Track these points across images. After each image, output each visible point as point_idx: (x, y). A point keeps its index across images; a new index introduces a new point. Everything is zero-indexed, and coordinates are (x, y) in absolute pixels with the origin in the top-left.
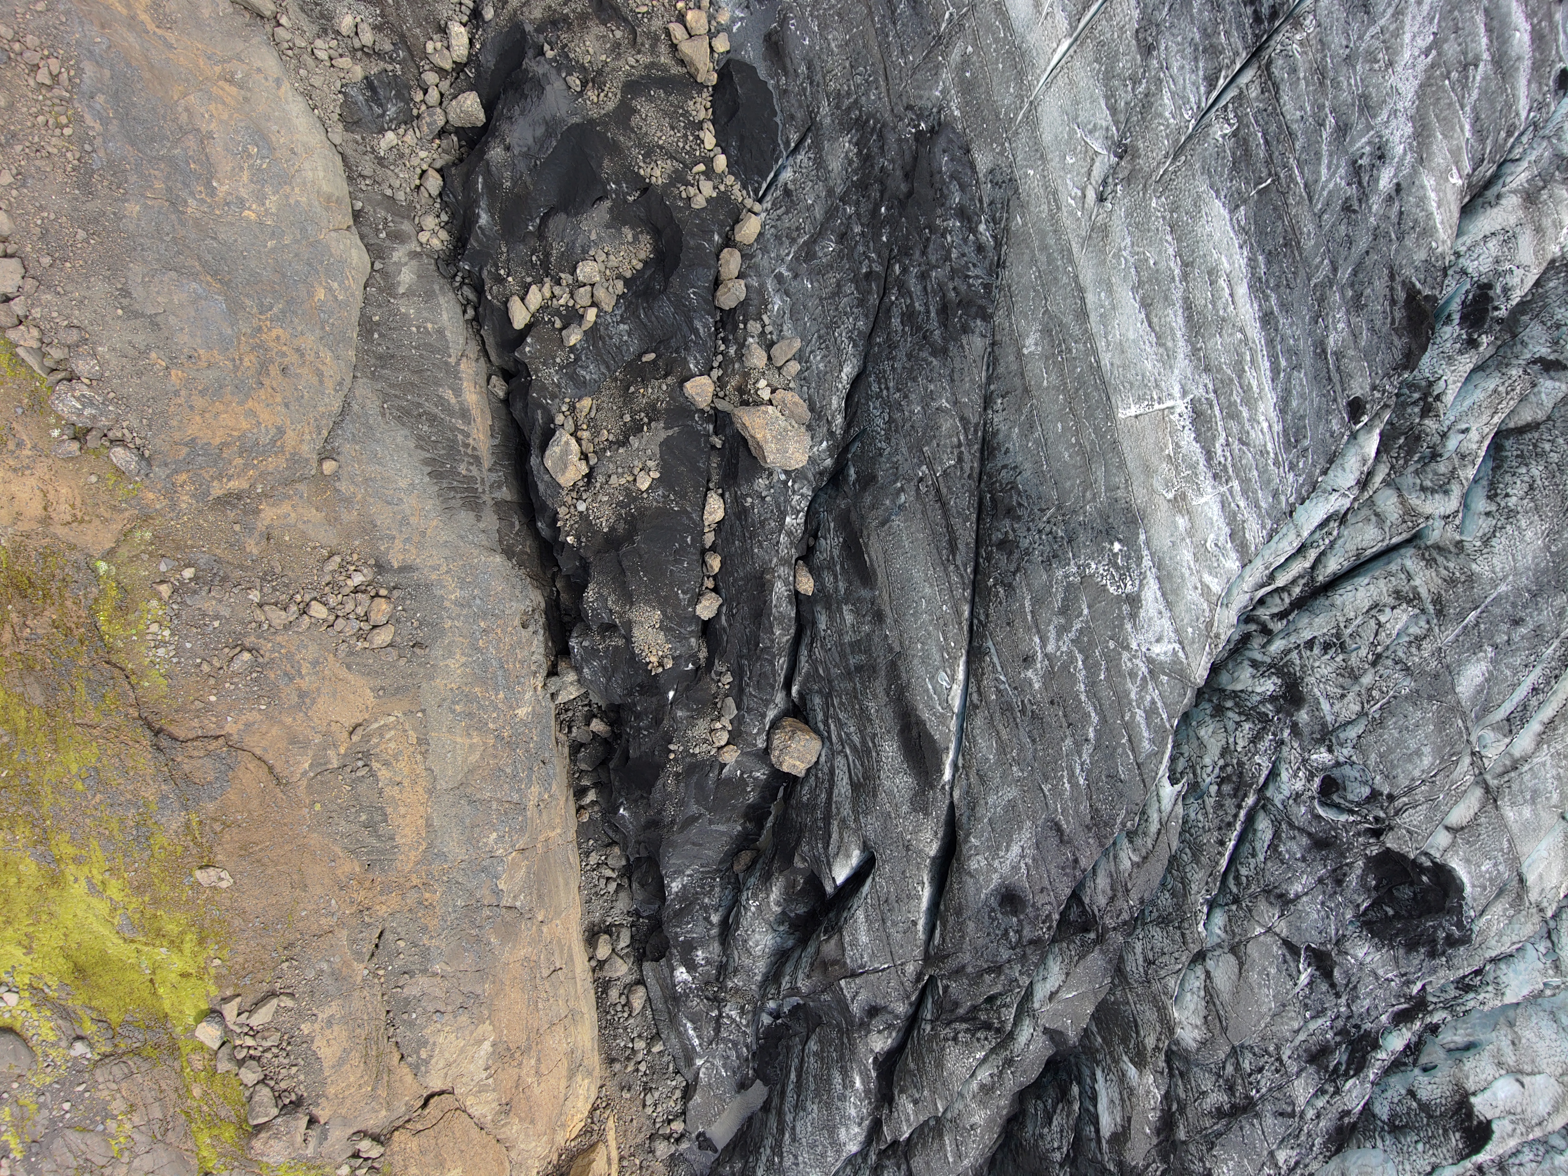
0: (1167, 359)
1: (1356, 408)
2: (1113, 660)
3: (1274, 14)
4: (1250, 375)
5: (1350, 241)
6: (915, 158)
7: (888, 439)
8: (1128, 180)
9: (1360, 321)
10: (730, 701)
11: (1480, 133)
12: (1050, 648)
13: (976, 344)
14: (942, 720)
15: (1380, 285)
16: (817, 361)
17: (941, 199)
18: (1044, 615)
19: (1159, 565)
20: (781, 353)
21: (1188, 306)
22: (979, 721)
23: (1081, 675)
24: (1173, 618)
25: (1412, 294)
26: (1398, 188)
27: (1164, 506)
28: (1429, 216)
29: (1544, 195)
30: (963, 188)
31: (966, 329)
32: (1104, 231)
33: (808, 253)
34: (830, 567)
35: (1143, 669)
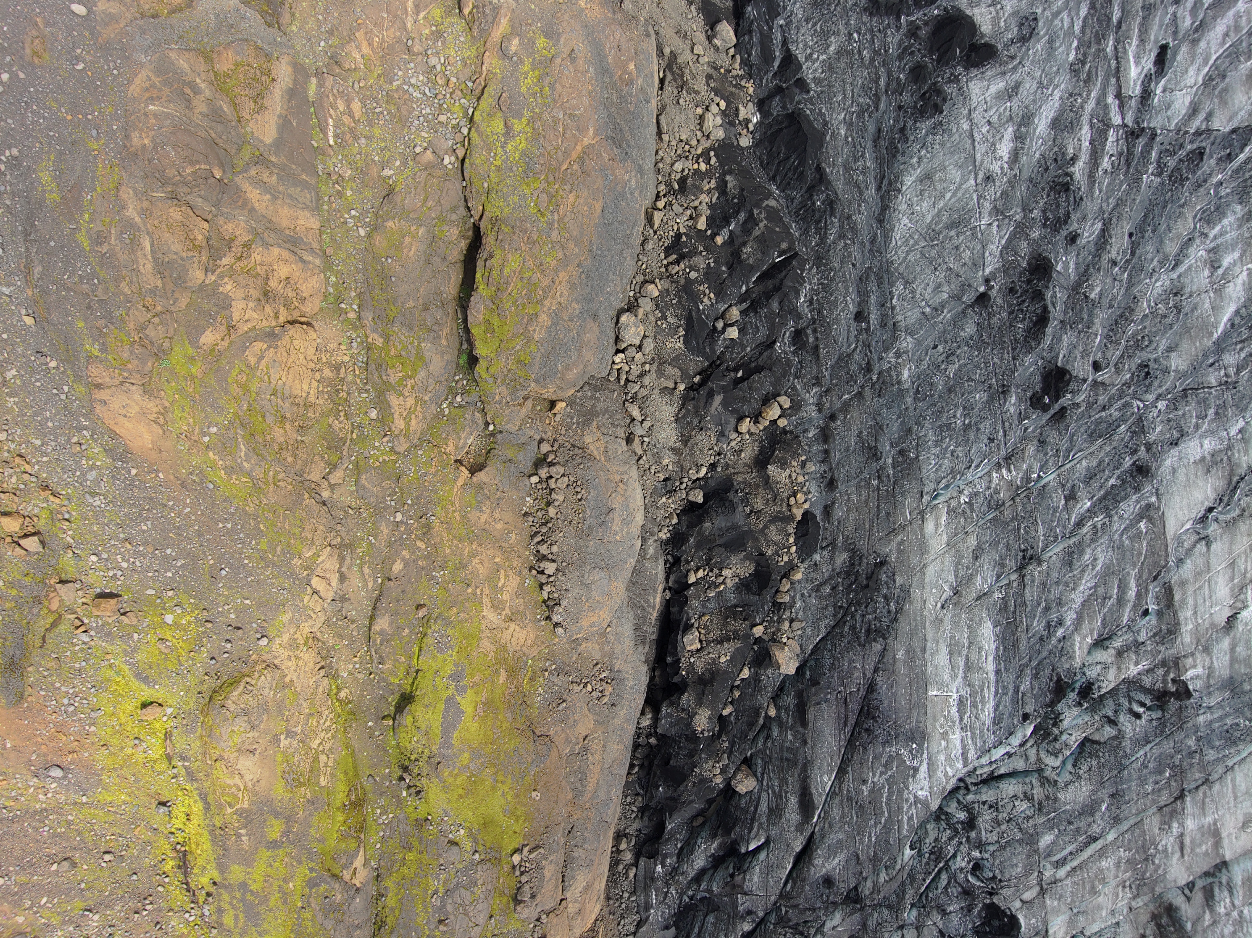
0: (954, 677)
1: (1026, 717)
2: (900, 792)
3: (1031, 558)
4: (986, 692)
5: (1039, 652)
6: (873, 573)
7: (830, 671)
8: (955, 604)
9: (1036, 684)
10: (725, 756)
11: (1104, 625)
12: (875, 780)
13: (878, 647)
14: (820, 795)
15: (1047, 672)
16: (809, 631)
17: (878, 590)
18: (877, 765)
19: (930, 758)
20: (796, 625)
21: (967, 659)
22: (836, 801)
23: (885, 795)
24: (930, 782)
25: (1059, 679)
26: (1064, 637)
27: (938, 735)
28: (1074, 652)
29: (1125, 655)
30: (888, 588)
31: (875, 640)
32: (941, 621)
33: (817, 589)
34: (787, 710)
35: (912, 800)
